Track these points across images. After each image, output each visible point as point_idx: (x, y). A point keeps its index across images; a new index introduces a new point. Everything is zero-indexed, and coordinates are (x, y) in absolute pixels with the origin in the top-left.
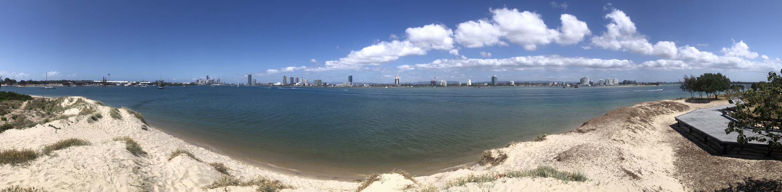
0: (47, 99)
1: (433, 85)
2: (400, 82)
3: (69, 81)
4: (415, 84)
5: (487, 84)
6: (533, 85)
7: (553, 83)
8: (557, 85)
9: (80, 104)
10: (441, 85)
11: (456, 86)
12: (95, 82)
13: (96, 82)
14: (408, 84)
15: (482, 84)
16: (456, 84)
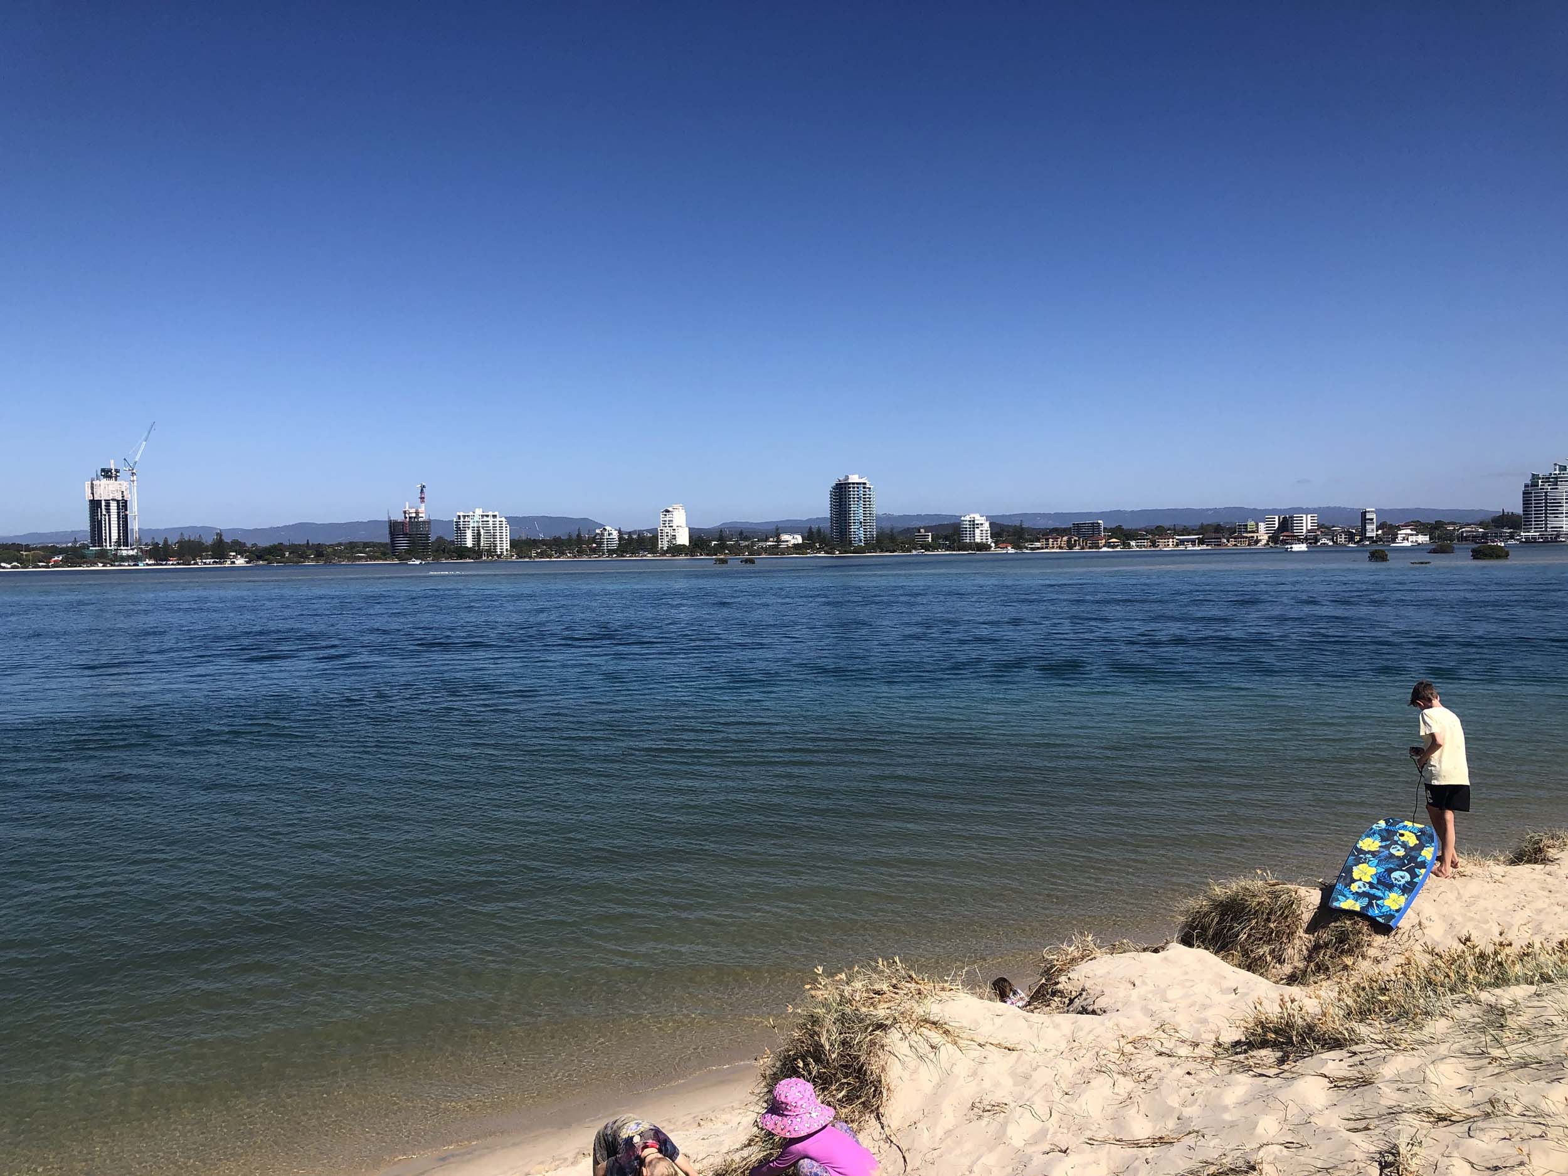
1: (403, 544)
2: (134, 525)
4: (264, 543)
5: (800, 540)
6: (1126, 545)
7: (1286, 524)
8: (1316, 540)
10: (469, 543)
11: (581, 552)
14: (209, 540)
15: (766, 540)
16: (579, 535)
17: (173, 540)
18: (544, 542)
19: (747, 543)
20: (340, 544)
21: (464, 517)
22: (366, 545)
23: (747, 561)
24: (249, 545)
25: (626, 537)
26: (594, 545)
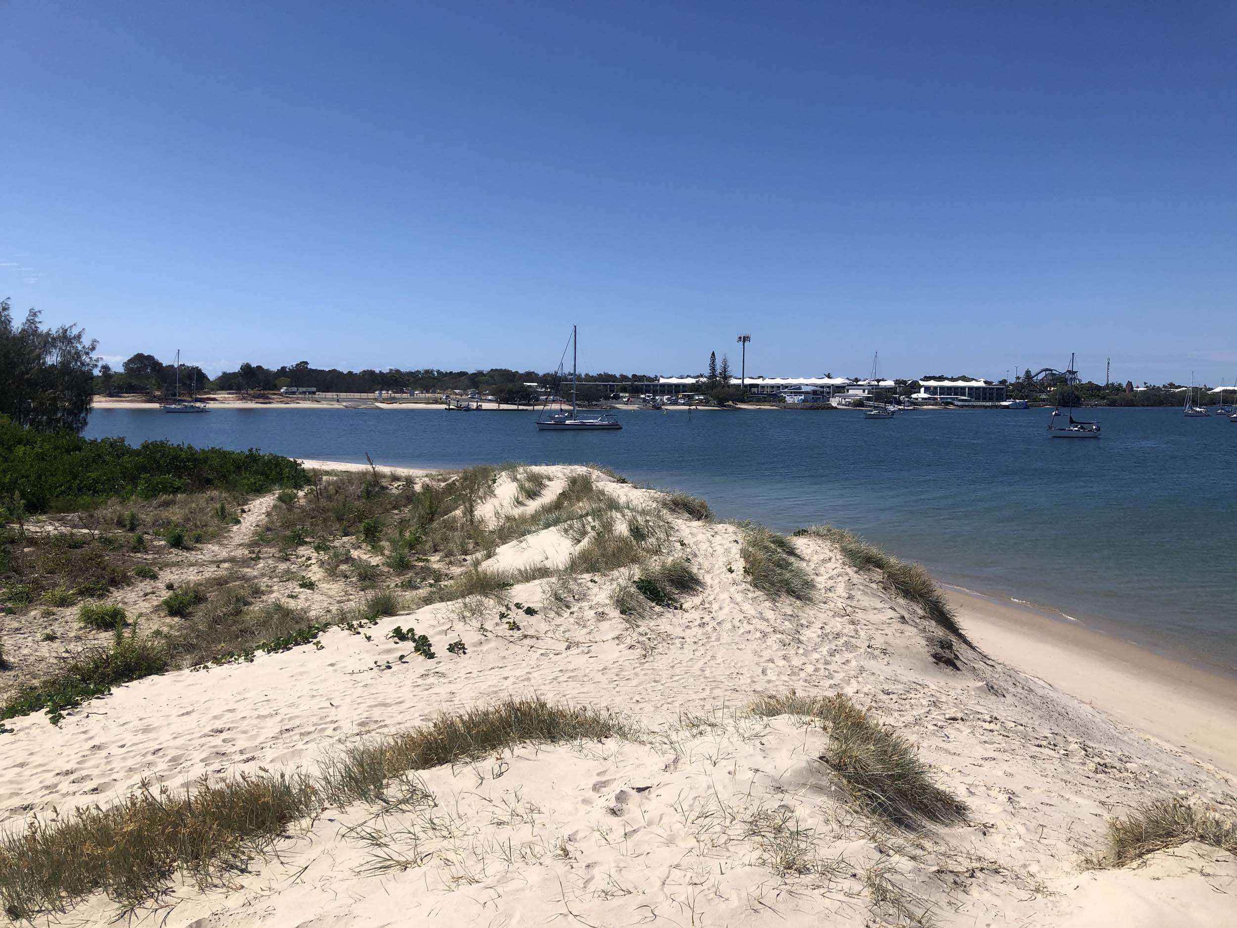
0: (395, 478)
3: (530, 376)
9: (582, 506)
12: (663, 385)
13: (670, 385)
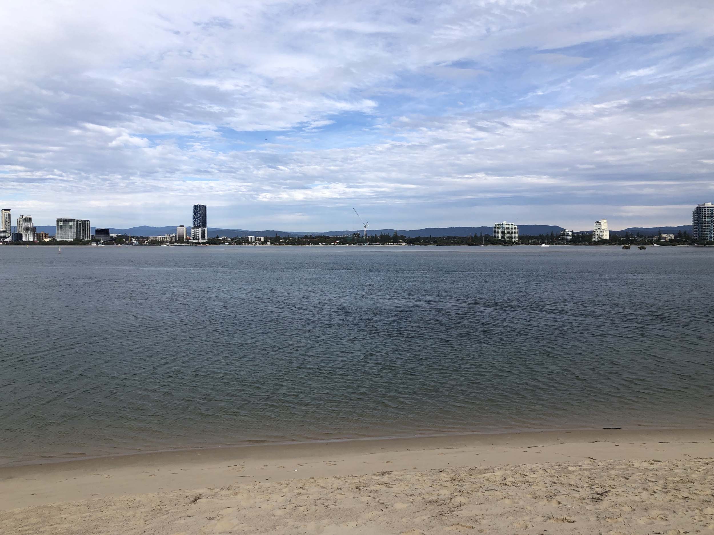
10: (500, 238)
11: (553, 242)
14: (392, 235)
15: (653, 237)
16: (551, 234)
17: (378, 235)
18: (534, 237)
19: (641, 239)
20: (443, 237)
21: (498, 225)
22: (455, 238)
23: (640, 248)
24: (407, 237)
25: (576, 235)
26: (560, 239)
